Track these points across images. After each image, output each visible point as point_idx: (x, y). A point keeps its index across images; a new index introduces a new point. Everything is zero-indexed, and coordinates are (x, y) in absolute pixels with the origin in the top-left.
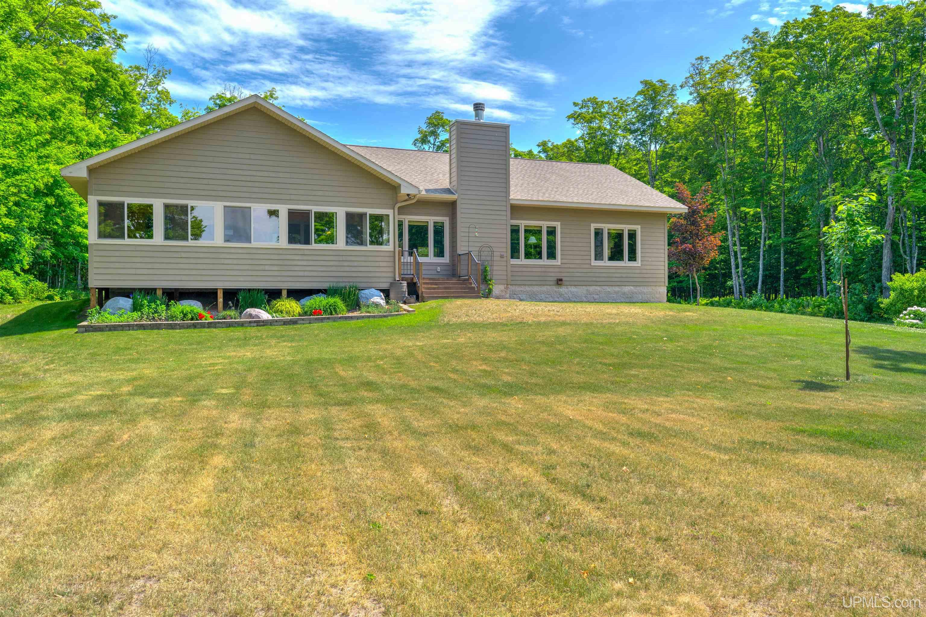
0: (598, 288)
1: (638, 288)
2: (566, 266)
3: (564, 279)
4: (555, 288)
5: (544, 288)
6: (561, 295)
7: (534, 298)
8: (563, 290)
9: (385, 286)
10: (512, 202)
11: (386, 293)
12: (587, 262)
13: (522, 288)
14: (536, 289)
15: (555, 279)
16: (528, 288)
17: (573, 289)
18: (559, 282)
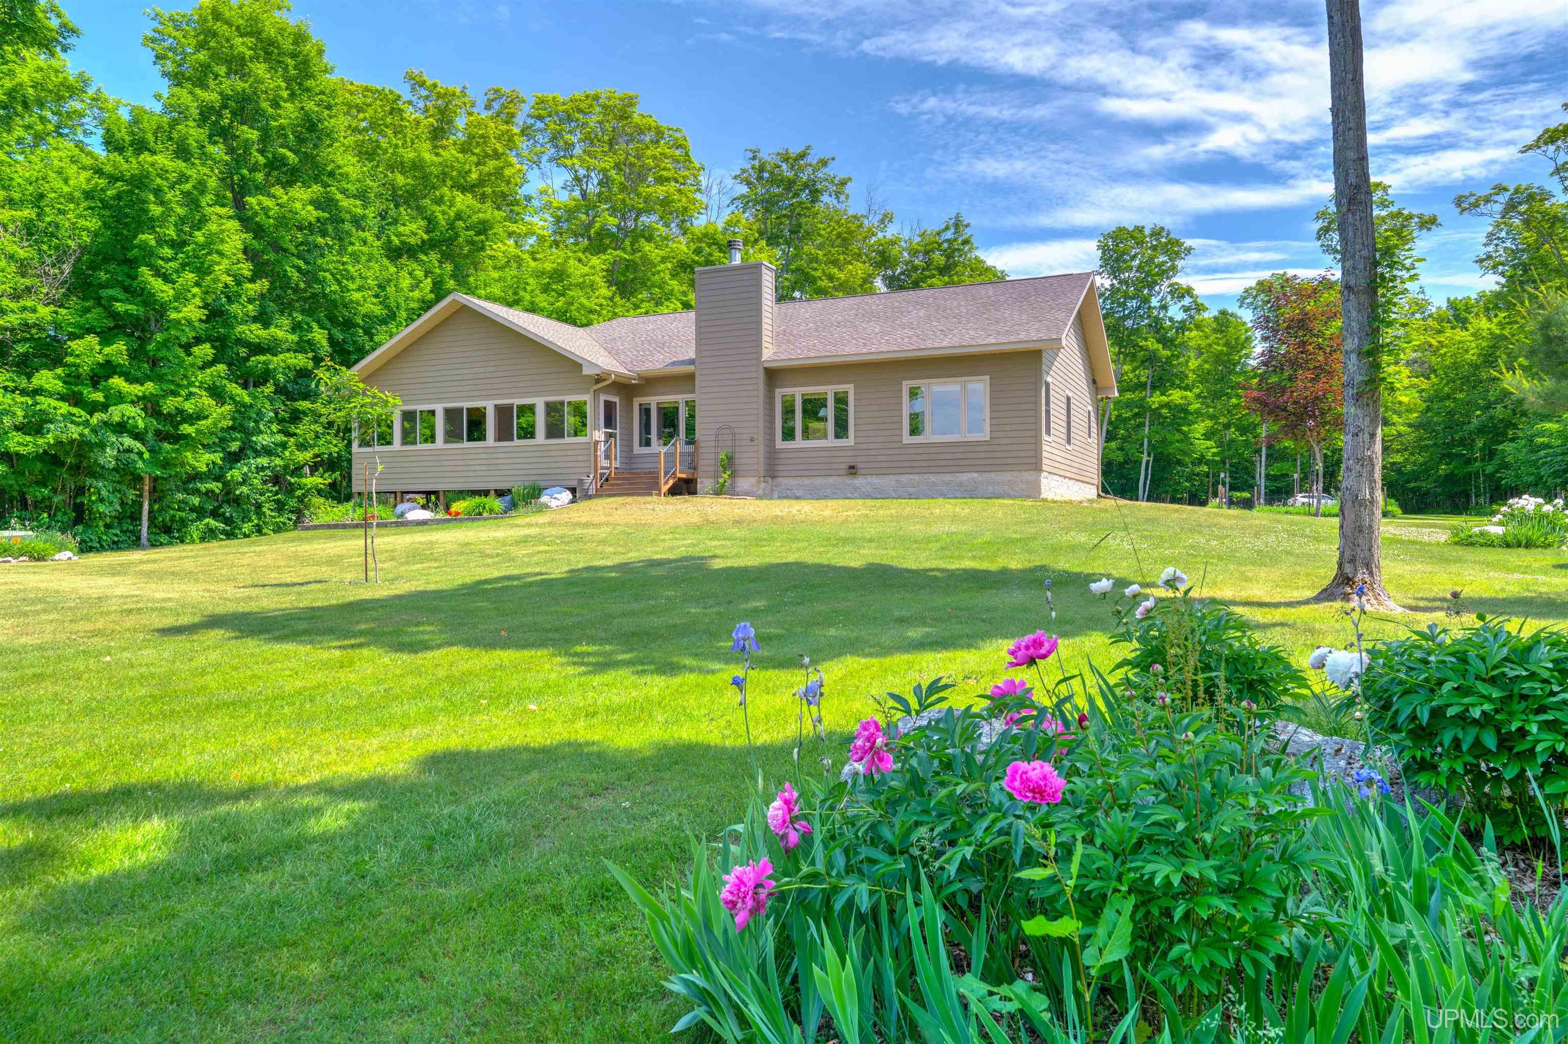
0: (916, 477)
1: (986, 475)
2: (864, 446)
3: (860, 466)
4: (848, 480)
5: (831, 480)
6: (856, 489)
7: (816, 494)
8: (859, 481)
9: (574, 483)
10: (767, 365)
11: (573, 491)
12: (896, 439)
13: (800, 481)
14: (818, 481)
15: (846, 466)
16: (807, 481)
17: (875, 480)
18: (852, 470)
